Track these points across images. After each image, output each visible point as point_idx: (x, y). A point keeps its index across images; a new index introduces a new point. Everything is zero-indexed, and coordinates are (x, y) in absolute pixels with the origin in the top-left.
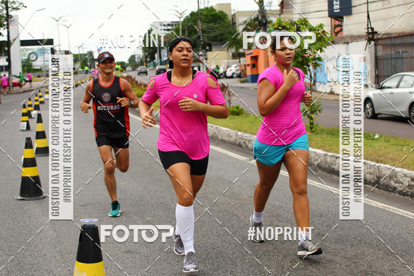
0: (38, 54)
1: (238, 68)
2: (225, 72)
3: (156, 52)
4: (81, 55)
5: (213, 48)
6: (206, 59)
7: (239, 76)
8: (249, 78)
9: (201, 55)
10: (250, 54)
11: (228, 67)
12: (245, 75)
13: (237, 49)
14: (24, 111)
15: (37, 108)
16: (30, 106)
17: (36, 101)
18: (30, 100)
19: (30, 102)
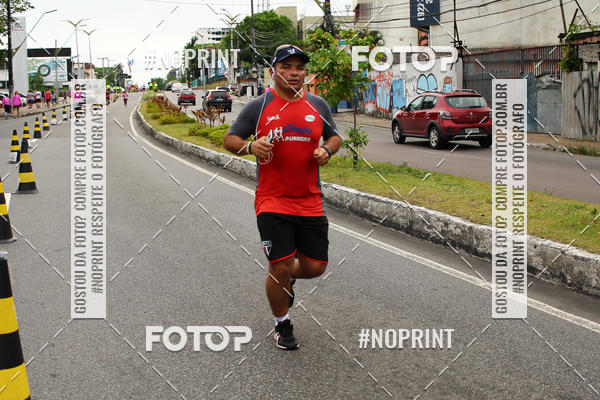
0: (51, 67)
4: (105, 69)
9: (254, 72)
14: (15, 138)
15: (37, 135)
16: (26, 132)
17: (37, 126)
18: (26, 125)
19: (26, 128)
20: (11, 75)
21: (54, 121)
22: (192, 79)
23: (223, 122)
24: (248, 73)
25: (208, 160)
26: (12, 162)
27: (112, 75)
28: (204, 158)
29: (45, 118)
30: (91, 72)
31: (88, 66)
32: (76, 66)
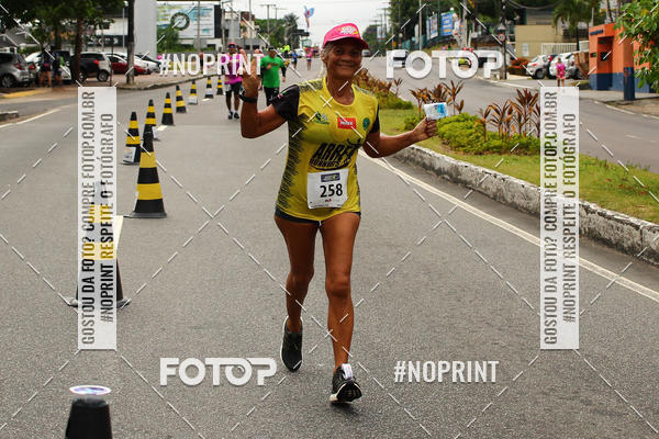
0: (191, 16)
1: (572, 59)
2: (548, 67)
3: (417, 22)
4: (271, 21)
5: (529, 19)
6: (512, 39)
7: (574, 76)
8: (593, 81)
9: (501, 32)
10: (597, 33)
11: (552, 58)
12: (586, 76)
13: (573, 23)
14: (134, 125)
15: (168, 120)
16: (150, 115)
17: (168, 106)
18: (151, 104)
19: (151, 110)
20: (131, 28)
21: (193, 98)
22: (403, 40)
23: (460, 109)
24: (488, 33)
25: (439, 172)
26: (128, 163)
27: (282, 29)
28: (431, 168)
29: (179, 93)
30: (250, 25)
31: (246, 16)
32: (227, 16)
